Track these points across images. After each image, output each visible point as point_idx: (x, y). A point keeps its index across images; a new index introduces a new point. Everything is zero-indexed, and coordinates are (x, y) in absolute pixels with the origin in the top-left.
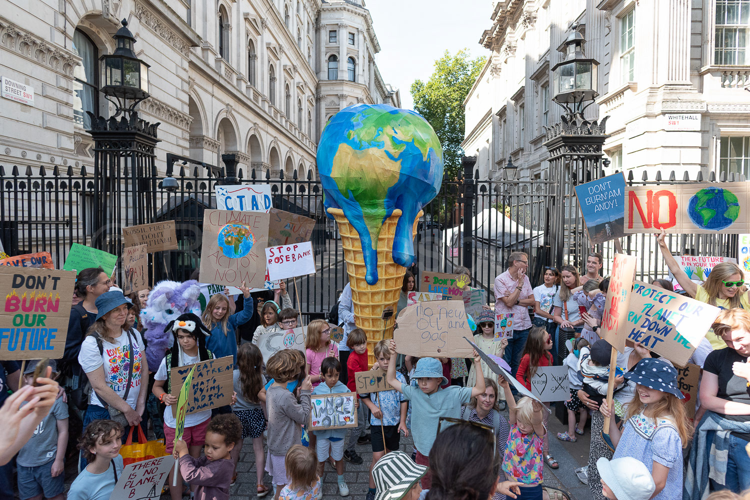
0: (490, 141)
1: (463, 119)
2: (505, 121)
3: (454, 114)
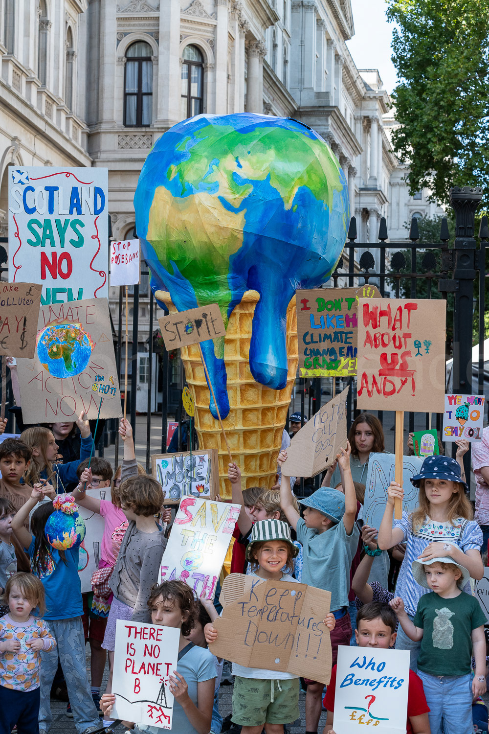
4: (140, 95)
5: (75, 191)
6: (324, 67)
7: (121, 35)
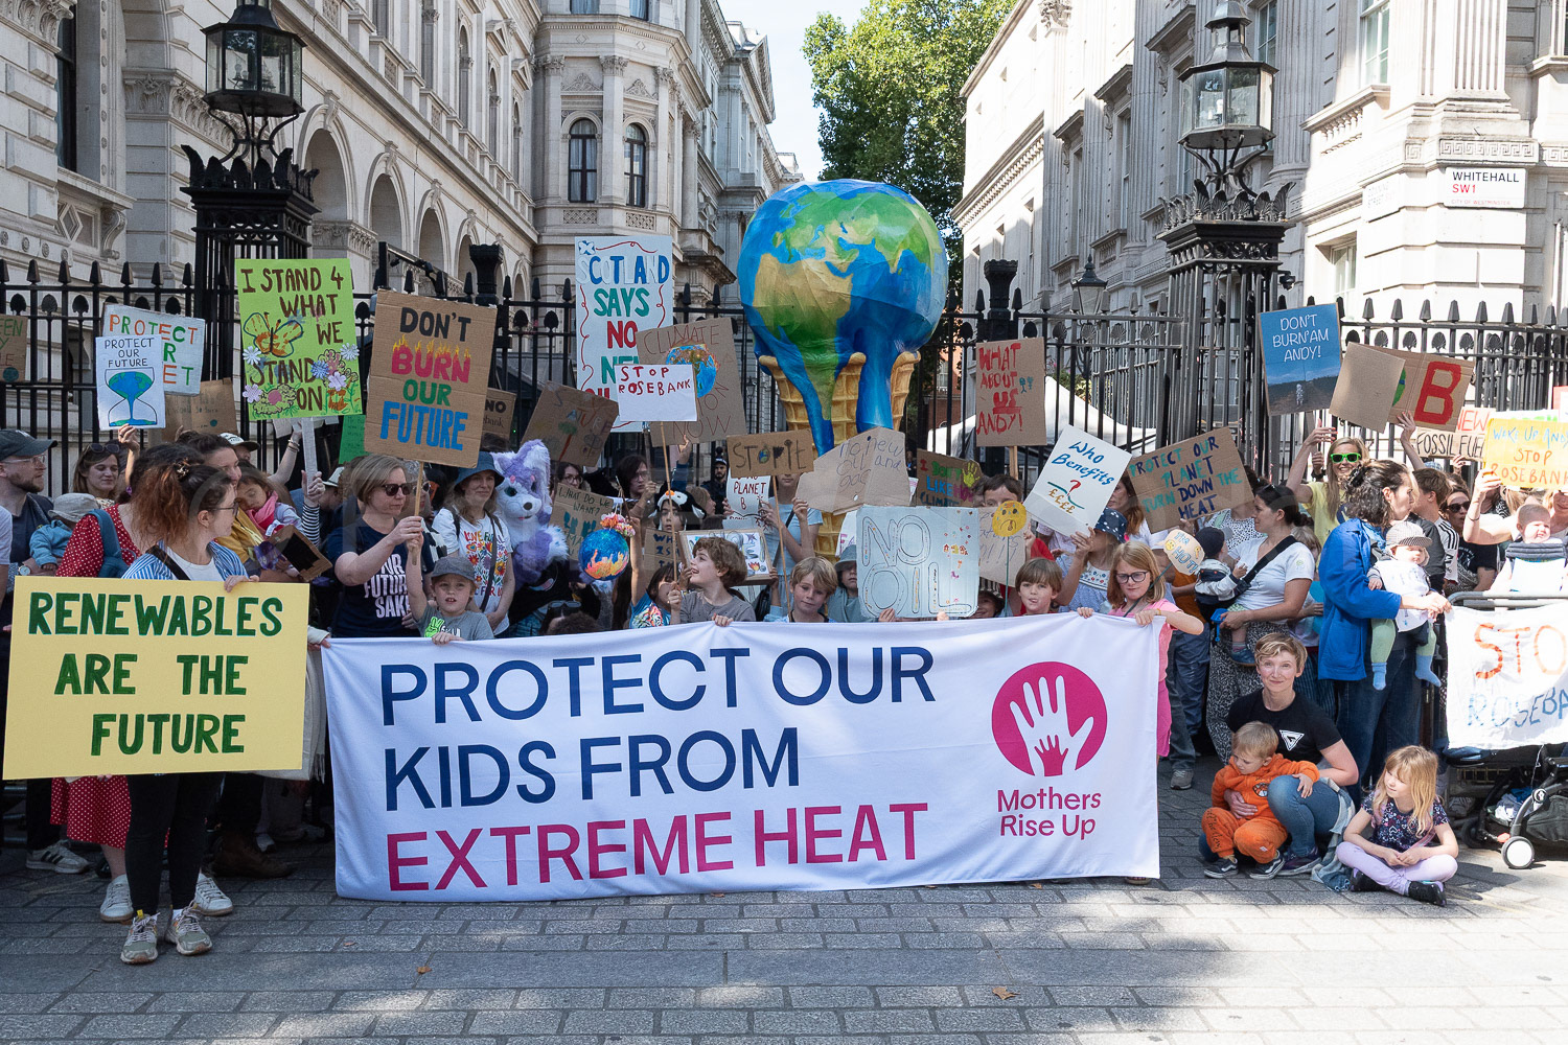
0: (1038, 204)
1: (960, 134)
2: (1079, 154)
3: (933, 122)
4: (584, 172)
5: (640, 260)
6: (748, 151)
7: (566, 113)
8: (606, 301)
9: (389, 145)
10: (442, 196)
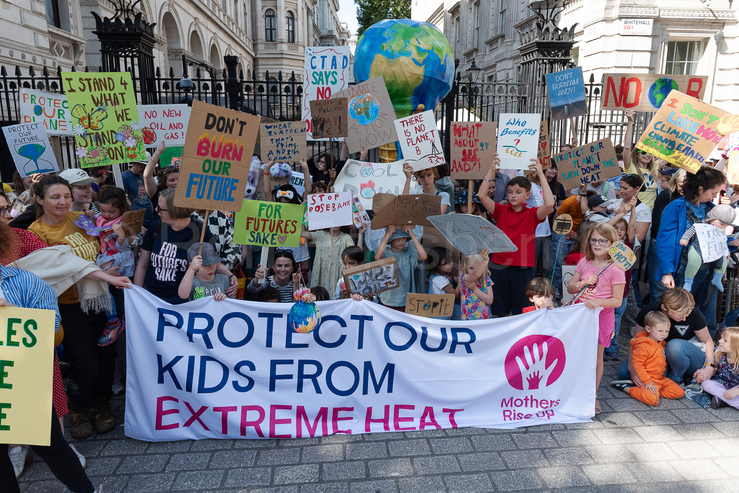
4: (271, 29)
5: (334, 58)
7: (263, 7)
8: (317, 77)
9: (195, 18)
10: (218, 39)
